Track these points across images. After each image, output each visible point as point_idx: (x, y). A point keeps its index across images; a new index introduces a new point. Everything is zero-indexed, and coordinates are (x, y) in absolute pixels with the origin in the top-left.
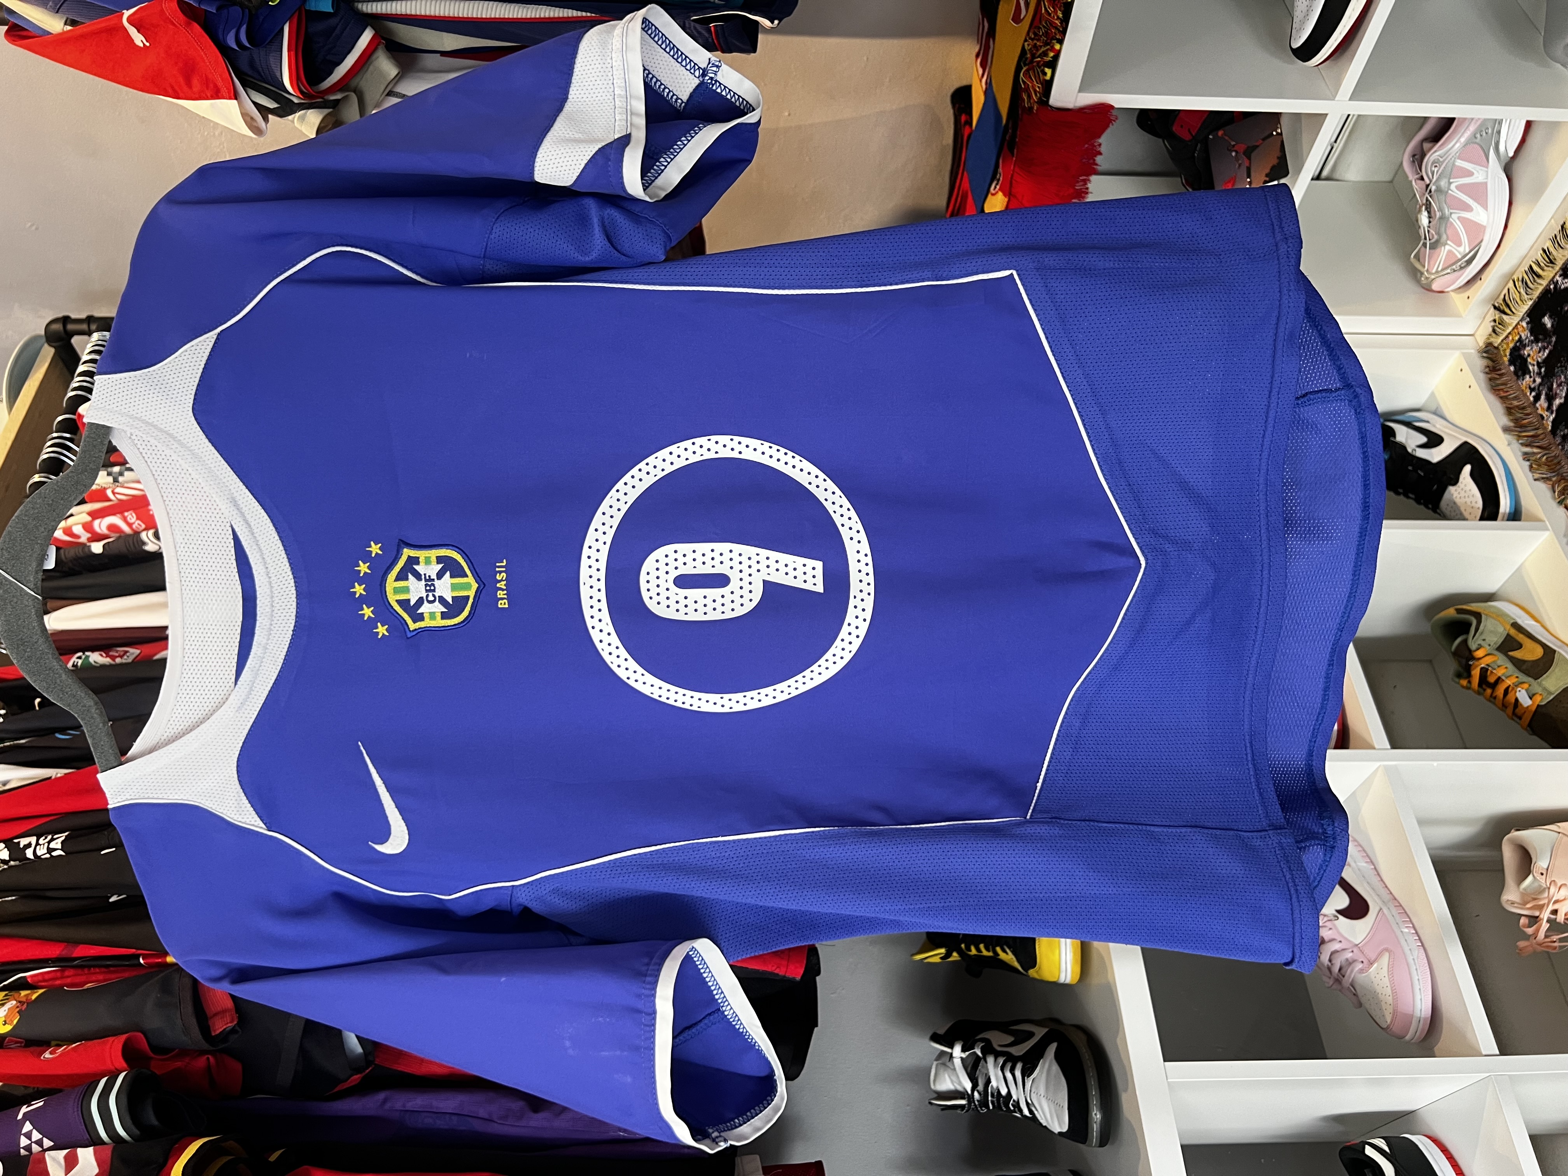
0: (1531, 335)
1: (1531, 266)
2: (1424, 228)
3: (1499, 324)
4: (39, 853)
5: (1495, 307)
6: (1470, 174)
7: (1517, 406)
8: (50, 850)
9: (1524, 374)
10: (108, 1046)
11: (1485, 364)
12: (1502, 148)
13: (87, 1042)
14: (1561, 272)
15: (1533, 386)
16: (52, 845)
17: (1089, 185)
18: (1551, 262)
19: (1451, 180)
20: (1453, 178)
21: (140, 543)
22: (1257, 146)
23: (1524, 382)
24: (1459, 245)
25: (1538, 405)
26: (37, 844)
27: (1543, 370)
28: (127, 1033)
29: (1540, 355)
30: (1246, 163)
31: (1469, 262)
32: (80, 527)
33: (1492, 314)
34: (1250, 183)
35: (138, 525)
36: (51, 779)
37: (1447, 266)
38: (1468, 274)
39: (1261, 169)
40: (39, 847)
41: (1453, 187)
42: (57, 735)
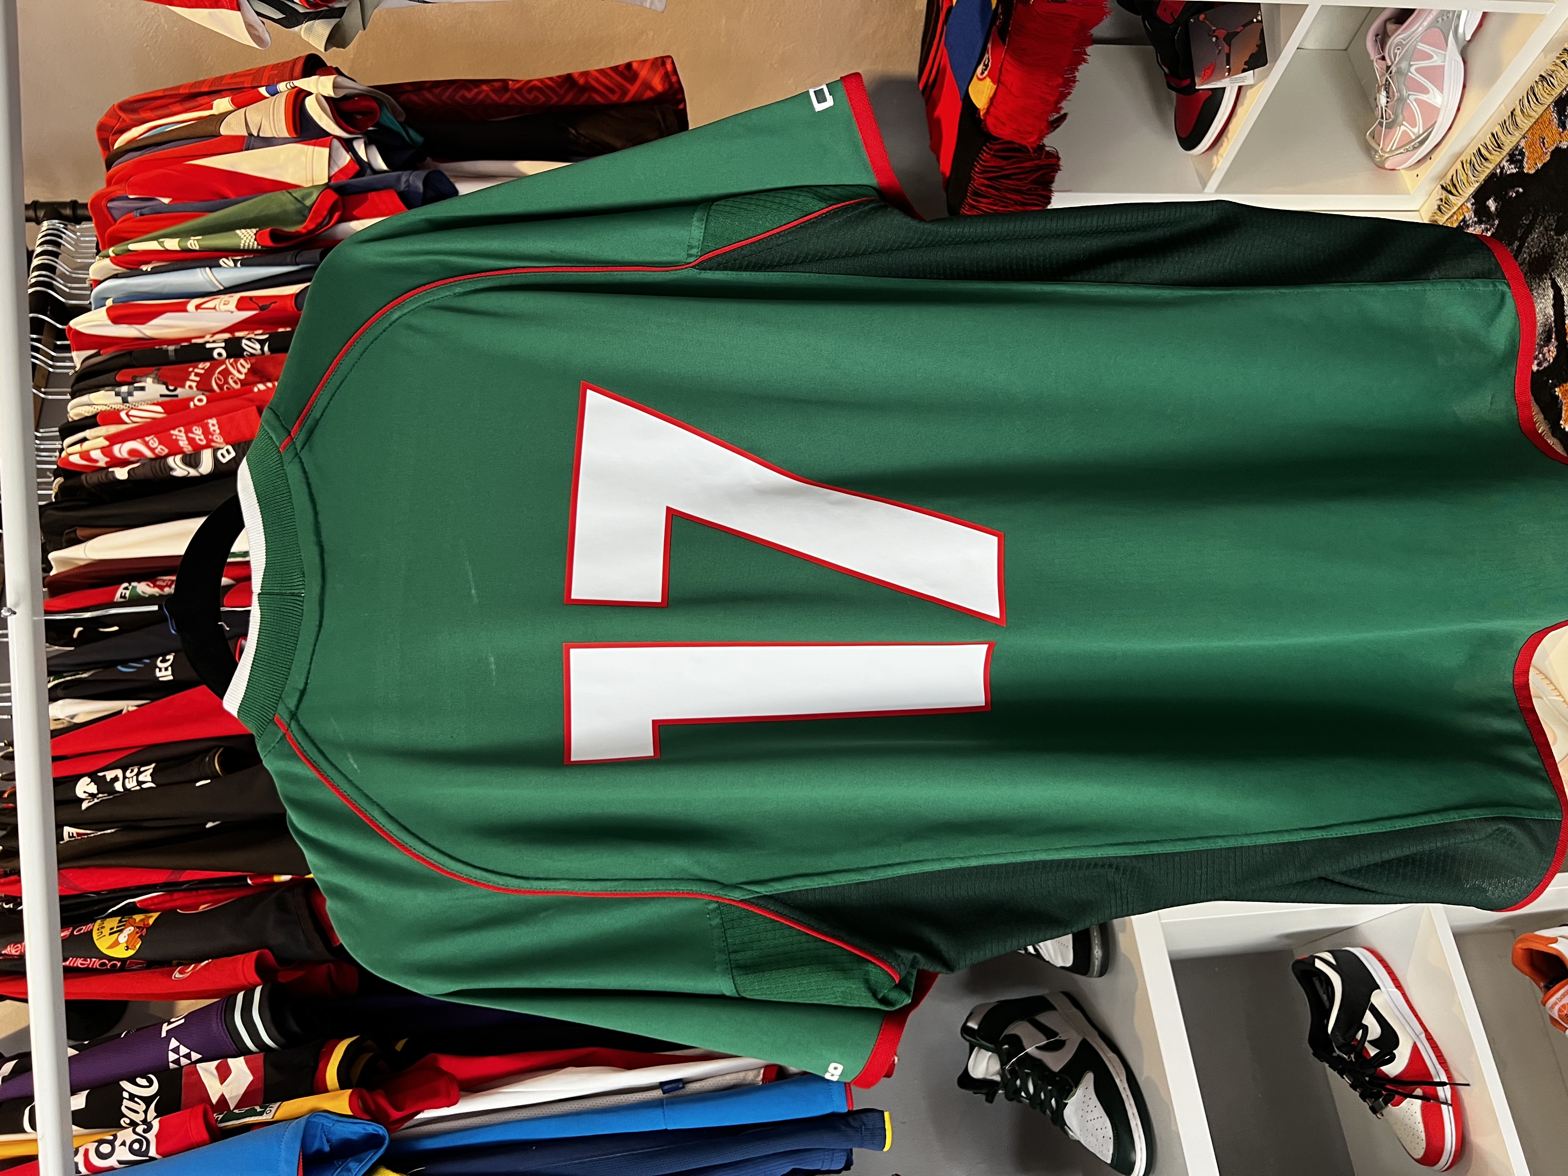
0: (1475, 216)
1: (1479, 149)
2: (1382, 108)
3: (1446, 203)
4: (128, 786)
5: (1442, 187)
6: (1430, 57)
8: (140, 783)
10: (241, 962)
12: (1461, 30)
13: (215, 961)
14: (1508, 158)
16: (142, 778)
17: (1077, 74)
18: (1499, 147)
19: (1412, 63)
20: (1414, 61)
21: (167, 469)
22: (1238, 33)
24: (1414, 125)
26: (125, 778)
28: (255, 950)
30: (1226, 51)
31: (1422, 143)
32: (99, 451)
33: (1438, 192)
34: (1229, 70)
35: (161, 450)
36: (124, 712)
37: (1401, 145)
38: (1421, 152)
39: (1241, 57)
40: (127, 780)
41: (1413, 69)
42: (119, 668)
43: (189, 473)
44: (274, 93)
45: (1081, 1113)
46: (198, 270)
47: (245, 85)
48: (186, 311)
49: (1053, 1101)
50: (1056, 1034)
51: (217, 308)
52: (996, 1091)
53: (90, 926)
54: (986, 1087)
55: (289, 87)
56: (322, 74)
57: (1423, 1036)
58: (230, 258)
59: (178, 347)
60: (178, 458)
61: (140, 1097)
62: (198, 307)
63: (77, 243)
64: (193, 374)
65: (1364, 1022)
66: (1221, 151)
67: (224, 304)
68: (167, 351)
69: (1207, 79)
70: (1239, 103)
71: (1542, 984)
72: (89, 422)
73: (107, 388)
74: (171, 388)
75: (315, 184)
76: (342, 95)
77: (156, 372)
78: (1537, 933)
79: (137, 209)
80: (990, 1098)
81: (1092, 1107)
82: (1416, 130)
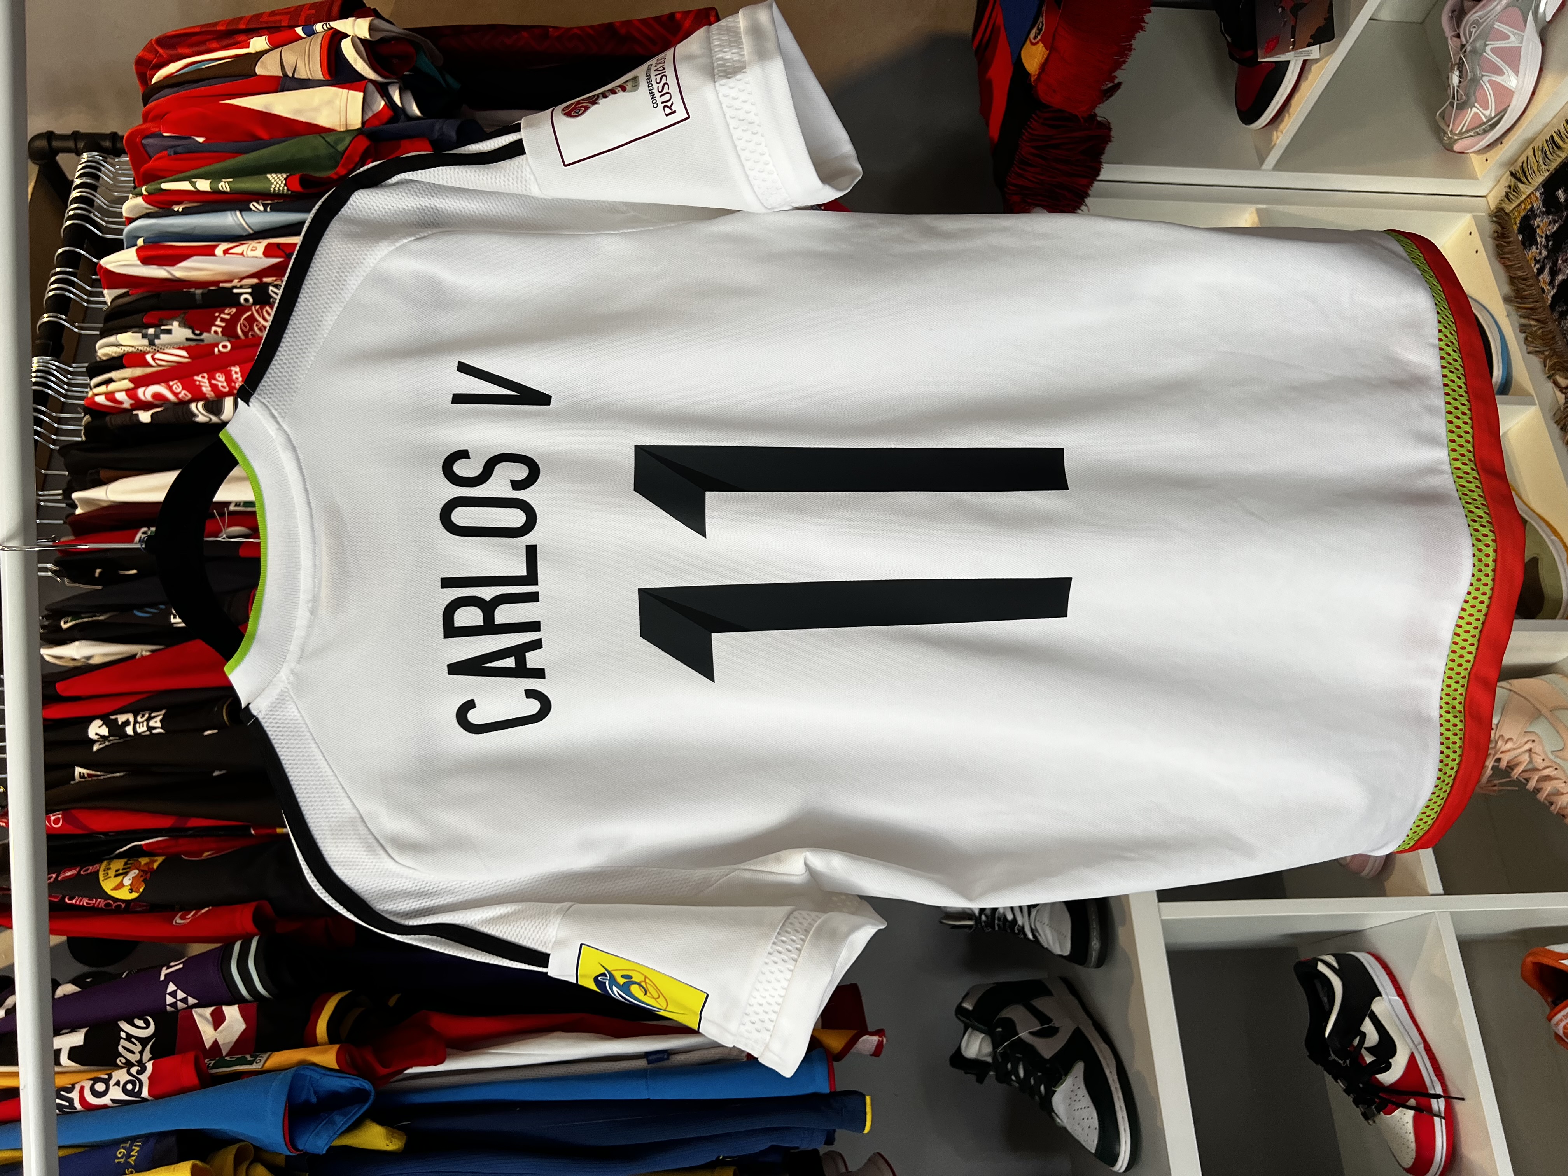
0: (1543, 207)
1: (1552, 136)
2: (1454, 88)
3: (1514, 191)
4: (139, 731)
5: (1512, 173)
6: (1508, 37)
7: (1520, 277)
8: (150, 729)
9: (1531, 245)
10: (239, 912)
11: (1494, 229)
12: (1541, 11)
13: (216, 908)
15: (1538, 258)
16: (152, 723)
17: (1133, 42)
19: (1487, 43)
20: (1490, 40)
21: (190, 414)
22: (1306, 5)
23: (1530, 253)
25: (1540, 278)
26: (136, 722)
27: (1550, 243)
28: (254, 901)
29: (1550, 227)
30: (1292, 23)
31: (1493, 126)
32: (124, 393)
33: (1507, 178)
34: (1294, 44)
35: (184, 394)
36: (138, 656)
37: (1470, 128)
38: (1491, 138)
39: (1306, 30)
40: (138, 725)
41: (1488, 49)
42: (136, 612)
43: (211, 419)
44: (310, 33)
45: (1069, 1101)
46: (229, 213)
47: (283, 24)
48: (214, 255)
49: (1042, 1088)
50: (1050, 1020)
51: (245, 253)
52: (987, 1073)
53: (97, 866)
54: (976, 1067)
55: (325, 28)
56: (358, 16)
57: (1422, 1046)
58: (260, 202)
59: (206, 291)
60: (200, 404)
61: (137, 1038)
62: (226, 252)
63: (115, 176)
64: (219, 319)
65: (1363, 1029)
66: (1282, 127)
67: (252, 250)
68: (194, 294)
69: (1270, 51)
70: (1303, 78)
71: (1550, 1000)
72: (117, 363)
73: (134, 330)
74: (198, 332)
75: (350, 128)
76: (377, 38)
77: (182, 316)
78: (1548, 948)
79: (171, 147)
80: (981, 1080)
81: (1080, 1097)
82: (1487, 113)
